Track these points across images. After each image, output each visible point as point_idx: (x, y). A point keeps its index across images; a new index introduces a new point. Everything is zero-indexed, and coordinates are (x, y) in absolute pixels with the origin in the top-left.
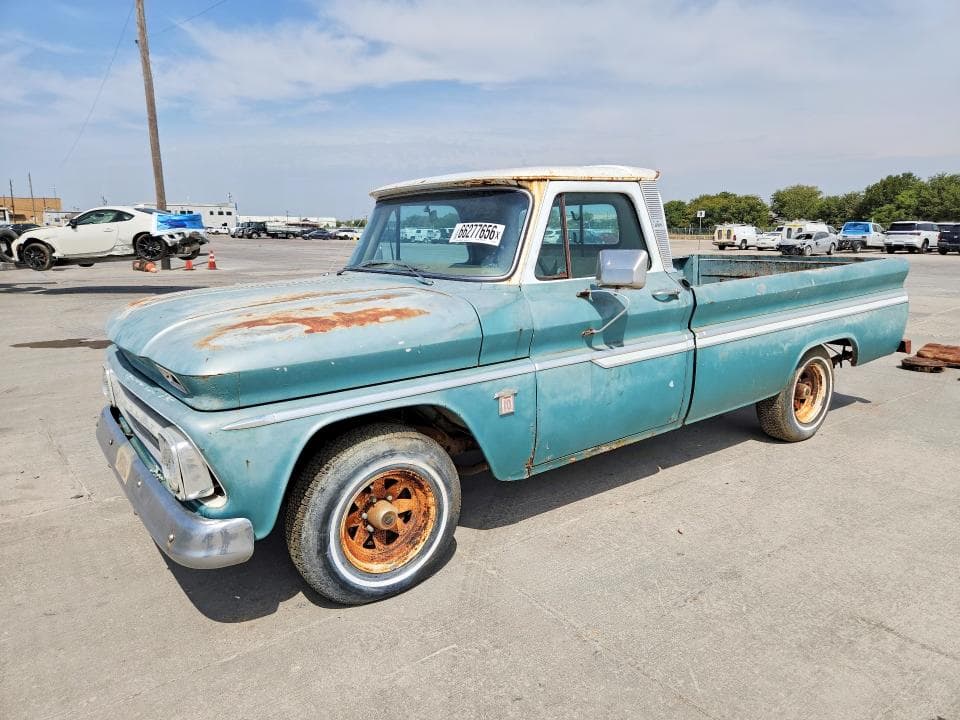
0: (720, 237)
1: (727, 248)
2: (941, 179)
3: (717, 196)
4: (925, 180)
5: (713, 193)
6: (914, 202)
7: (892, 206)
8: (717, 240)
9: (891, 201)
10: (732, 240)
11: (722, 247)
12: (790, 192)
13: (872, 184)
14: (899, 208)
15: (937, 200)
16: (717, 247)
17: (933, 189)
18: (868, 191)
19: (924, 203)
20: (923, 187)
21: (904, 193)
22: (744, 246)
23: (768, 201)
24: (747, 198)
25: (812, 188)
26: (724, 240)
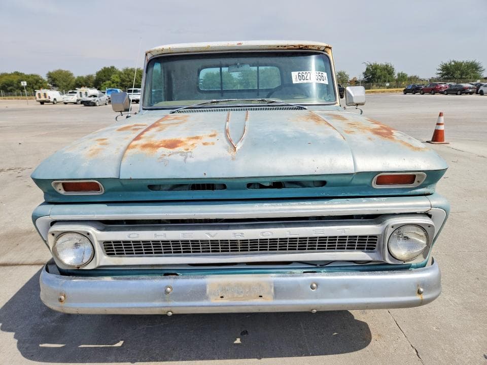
0: (40, 97)
1: (45, 103)
2: (127, 70)
3: (12, 74)
4: (121, 70)
5: (9, 72)
6: (118, 80)
7: (109, 82)
8: (38, 99)
9: (109, 80)
10: (47, 99)
11: (42, 103)
12: (56, 73)
13: (98, 70)
14: (113, 83)
15: (128, 79)
16: (39, 103)
17: (125, 74)
18: (98, 74)
19: (123, 80)
20: (120, 73)
21: (113, 75)
22: (55, 102)
23: (45, 77)
24: (32, 75)
25: (67, 71)
26: (43, 99)
